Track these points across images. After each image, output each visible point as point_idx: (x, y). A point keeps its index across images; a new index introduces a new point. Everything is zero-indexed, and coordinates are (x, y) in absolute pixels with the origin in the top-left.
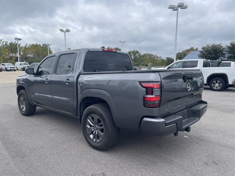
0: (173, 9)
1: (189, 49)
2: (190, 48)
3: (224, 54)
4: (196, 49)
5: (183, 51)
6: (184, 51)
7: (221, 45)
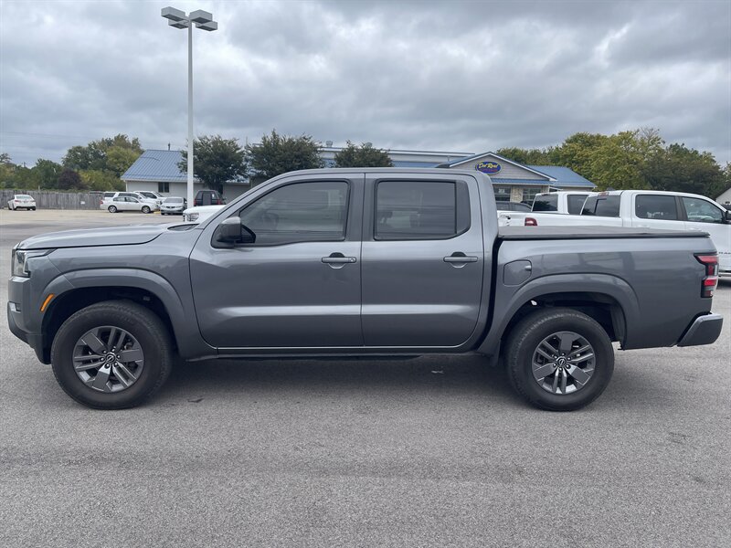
0: (175, 23)
1: (113, 138)
2: (117, 135)
3: (244, 167)
4: (133, 142)
5: (91, 142)
6: (94, 144)
7: (237, 142)
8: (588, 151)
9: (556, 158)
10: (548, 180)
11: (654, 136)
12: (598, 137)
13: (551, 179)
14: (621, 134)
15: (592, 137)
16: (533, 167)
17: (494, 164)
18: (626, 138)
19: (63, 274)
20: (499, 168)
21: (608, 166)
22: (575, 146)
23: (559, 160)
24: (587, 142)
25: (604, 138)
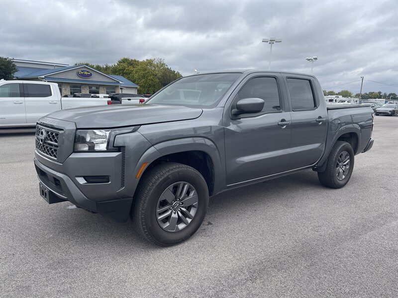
8: (131, 68)
9: (115, 71)
10: (119, 82)
11: (162, 63)
12: (135, 61)
13: (120, 82)
14: (147, 60)
15: (132, 60)
16: (111, 76)
17: (88, 72)
18: (150, 62)
19: (153, 146)
20: (91, 75)
21: (144, 77)
22: (125, 65)
23: (116, 72)
24: (130, 63)
25: (138, 61)
